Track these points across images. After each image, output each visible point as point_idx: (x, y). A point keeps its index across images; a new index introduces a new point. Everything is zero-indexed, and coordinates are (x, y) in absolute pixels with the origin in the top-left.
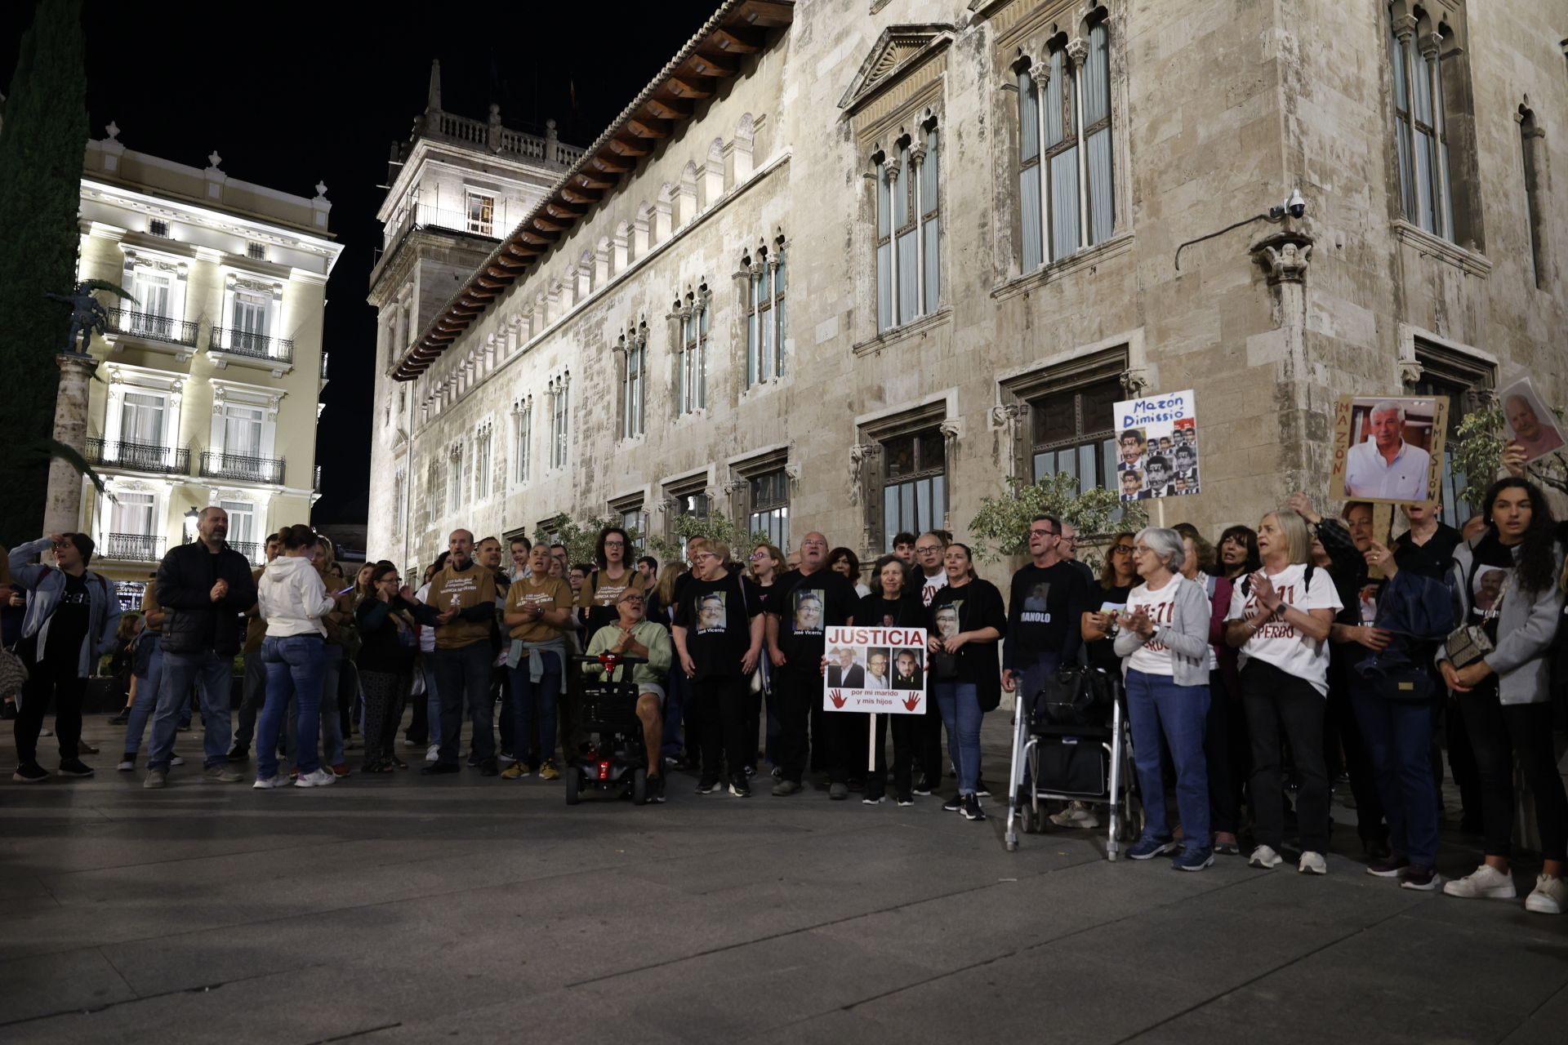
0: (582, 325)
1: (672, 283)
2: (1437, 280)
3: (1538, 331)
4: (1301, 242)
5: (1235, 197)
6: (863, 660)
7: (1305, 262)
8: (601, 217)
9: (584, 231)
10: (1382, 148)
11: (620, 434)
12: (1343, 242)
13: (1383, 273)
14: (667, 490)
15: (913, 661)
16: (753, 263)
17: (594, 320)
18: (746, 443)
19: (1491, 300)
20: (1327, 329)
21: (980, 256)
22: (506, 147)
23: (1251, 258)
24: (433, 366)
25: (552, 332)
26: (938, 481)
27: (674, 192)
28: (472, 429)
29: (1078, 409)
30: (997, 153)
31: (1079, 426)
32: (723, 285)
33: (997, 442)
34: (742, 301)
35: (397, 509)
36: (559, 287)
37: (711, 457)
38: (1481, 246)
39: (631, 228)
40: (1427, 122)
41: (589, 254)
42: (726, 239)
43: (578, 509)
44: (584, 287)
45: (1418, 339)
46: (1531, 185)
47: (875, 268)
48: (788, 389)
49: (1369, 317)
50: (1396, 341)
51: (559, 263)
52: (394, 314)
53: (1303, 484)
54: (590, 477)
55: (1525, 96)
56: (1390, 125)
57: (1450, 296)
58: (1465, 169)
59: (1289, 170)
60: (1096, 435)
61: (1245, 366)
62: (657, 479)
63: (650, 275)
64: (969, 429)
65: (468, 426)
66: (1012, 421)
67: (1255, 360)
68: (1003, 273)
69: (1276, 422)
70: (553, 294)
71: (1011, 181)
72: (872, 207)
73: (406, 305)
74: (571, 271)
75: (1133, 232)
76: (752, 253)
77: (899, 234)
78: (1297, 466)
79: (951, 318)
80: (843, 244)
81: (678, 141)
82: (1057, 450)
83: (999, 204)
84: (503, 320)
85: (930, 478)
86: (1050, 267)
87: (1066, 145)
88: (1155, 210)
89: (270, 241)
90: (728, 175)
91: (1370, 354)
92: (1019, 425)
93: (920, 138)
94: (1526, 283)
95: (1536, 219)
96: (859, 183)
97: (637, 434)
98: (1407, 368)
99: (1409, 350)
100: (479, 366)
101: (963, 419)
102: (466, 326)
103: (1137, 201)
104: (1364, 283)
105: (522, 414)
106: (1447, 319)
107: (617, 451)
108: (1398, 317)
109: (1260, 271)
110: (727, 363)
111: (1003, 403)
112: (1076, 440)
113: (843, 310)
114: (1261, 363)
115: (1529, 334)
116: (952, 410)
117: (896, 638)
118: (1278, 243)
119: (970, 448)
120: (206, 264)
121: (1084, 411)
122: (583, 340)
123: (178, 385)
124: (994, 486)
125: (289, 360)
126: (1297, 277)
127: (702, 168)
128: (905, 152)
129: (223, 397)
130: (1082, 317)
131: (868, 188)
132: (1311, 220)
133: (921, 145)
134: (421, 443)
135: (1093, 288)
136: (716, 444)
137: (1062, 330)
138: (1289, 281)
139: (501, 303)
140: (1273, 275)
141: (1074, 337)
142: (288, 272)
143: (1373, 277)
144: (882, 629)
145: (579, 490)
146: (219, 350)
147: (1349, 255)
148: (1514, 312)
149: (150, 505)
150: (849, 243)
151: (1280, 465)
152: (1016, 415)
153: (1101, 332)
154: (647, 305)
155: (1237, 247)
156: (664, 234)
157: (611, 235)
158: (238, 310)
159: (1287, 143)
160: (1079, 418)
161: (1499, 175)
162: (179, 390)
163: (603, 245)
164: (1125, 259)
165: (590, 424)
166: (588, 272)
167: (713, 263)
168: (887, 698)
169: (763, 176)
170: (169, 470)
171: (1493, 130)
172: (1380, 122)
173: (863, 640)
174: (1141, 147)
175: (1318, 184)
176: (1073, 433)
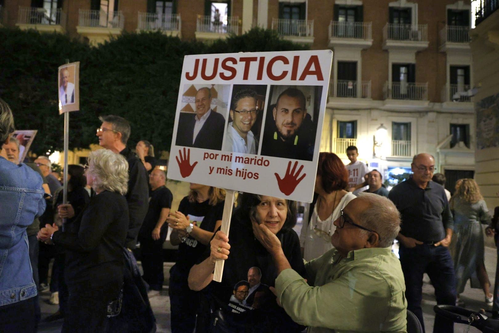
6: (224, 105)
15: (302, 108)
117: (278, 68)
144: (258, 55)
168: (252, 168)
173: (228, 74)
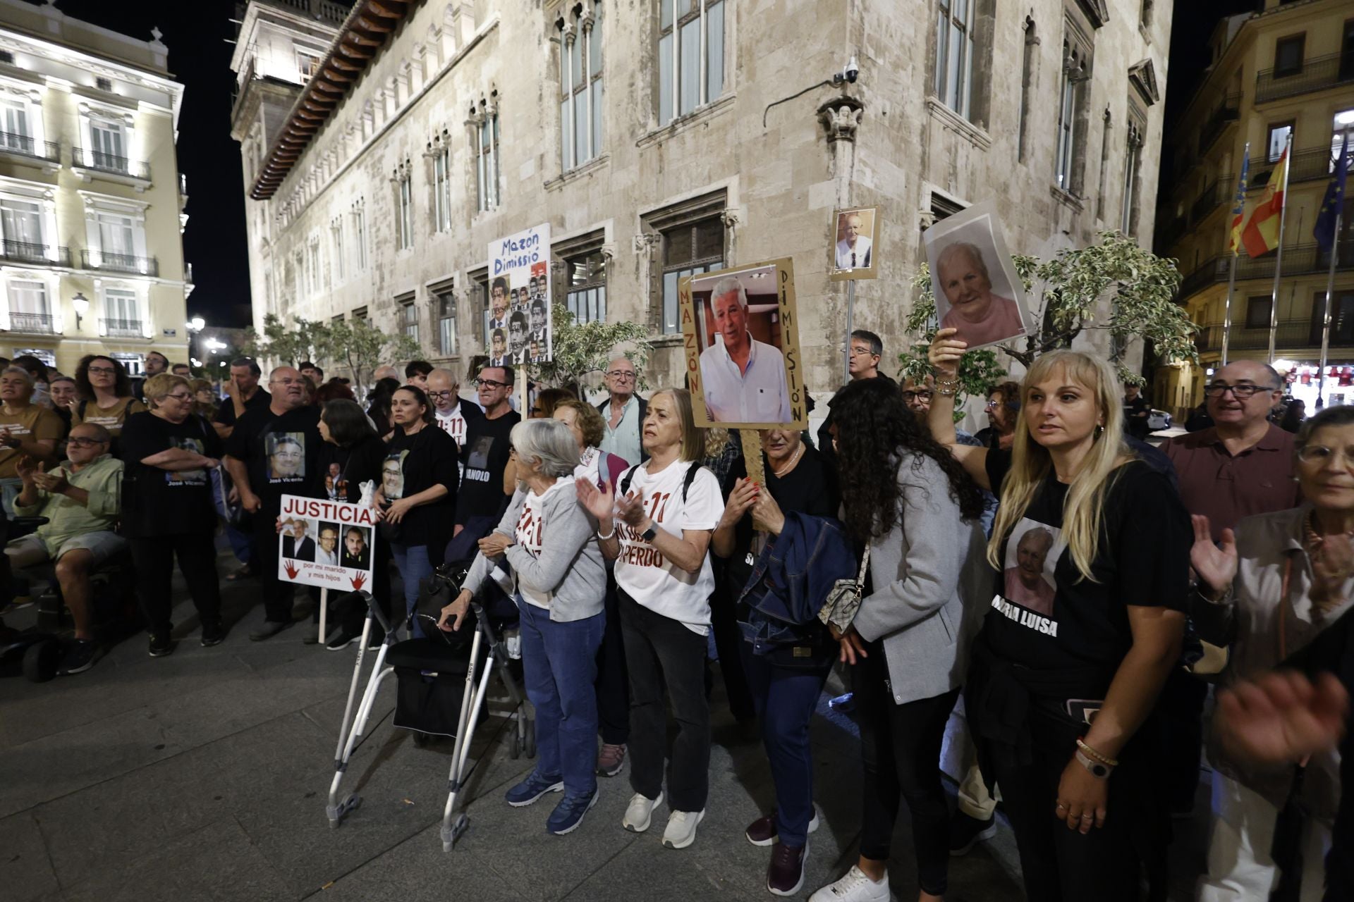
0: (369, 161)
1: (425, 129)
2: (953, 149)
3: (1015, 195)
4: (854, 105)
5: (809, 64)
7: (855, 123)
8: (376, 70)
9: (366, 83)
10: (926, 34)
11: (398, 247)
12: (888, 111)
13: (915, 139)
14: (431, 290)
16: (477, 112)
17: (377, 156)
18: (478, 257)
19: (988, 168)
20: (868, 182)
21: (629, 111)
22: (326, 15)
23: (817, 118)
24: (279, 189)
25: (350, 165)
26: (602, 290)
27: (422, 50)
28: (307, 239)
29: (694, 239)
30: (642, 21)
31: (694, 252)
32: (459, 131)
33: (638, 263)
34: (472, 144)
35: (268, 297)
36: (353, 128)
37: (457, 266)
38: (986, 126)
39: (395, 81)
40: (962, 20)
41: (369, 101)
42: (459, 92)
43: (376, 301)
44: (368, 129)
45: (934, 195)
46: (1026, 84)
47: (559, 119)
48: (503, 216)
49: (900, 174)
50: (919, 195)
51: (350, 110)
52: (251, 148)
53: (840, 304)
54: (382, 279)
55: (1032, 10)
56: (933, 15)
57: (960, 163)
58: (983, 62)
59: (851, 40)
60: (705, 260)
61: (807, 209)
62: (423, 282)
63: (410, 120)
64: (620, 252)
65: (304, 237)
66: (649, 247)
67: (813, 206)
68: (644, 126)
69: (825, 255)
70: (348, 134)
71: (652, 46)
72: (557, 67)
73: (258, 141)
74: (359, 116)
75: (735, 94)
76: (476, 104)
77: (575, 92)
78: (836, 291)
79: (609, 163)
80: (536, 98)
81: (423, 6)
82: (680, 270)
83: (643, 67)
84: (318, 155)
85: (597, 288)
86: (676, 122)
87: (693, 15)
88: (751, 75)
89: (114, 76)
90: (457, 36)
91: (899, 203)
92: (654, 250)
93: (589, 7)
94: (1012, 158)
95: (1025, 110)
96: (547, 45)
97: (409, 246)
98: (924, 216)
99: (927, 203)
100: (307, 189)
101: (616, 243)
102: (296, 158)
103: (740, 67)
104: (901, 145)
105: (337, 230)
106: (956, 180)
107: (398, 260)
108: (922, 176)
109: (823, 129)
110: (463, 195)
111: (643, 232)
112: (692, 263)
113: (537, 153)
114: (817, 207)
115: (1009, 197)
116: (609, 236)
118: (837, 105)
119: (621, 266)
120: (57, 92)
121: (699, 241)
122: (371, 172)
123: (48, 194)
124: (635, 297)
125: (148, 179)
126: (849, 136)
127: (440, 31)
128: (580, 20)
129: (93, 205)
130: (698, 165)
131: (553, 51)
132: (864, 88)
133: (590, 13)
134: (279, 248)
135: (706, 141)
136: (459, 257)
137: (683, 176)
138: (843, 139)
139: (317, 140)
140: (830, 133)
141: (691, 181)
142: (137, 105)
143: (907, 142)
145: (376, 287)
146: (82, 166)
147: (892, 122)
148: (1002, 180)
149: (42, 291)
150: (541, 96)
151: (825, 289)
152: (651, 242)
153: (710, 177)
154: (410, 145)
155: (807, 110)
156: (418, 87)
157: (383, 87)
158: (95, 133)
159: (852, 16)
160: (694, 246)
161: (1006, 70)
162: (51, 199)
163: (378, 96)
164: (728, 117)
165: (380, 239)
166: (370, 117)
167: (451, 112)
169: (480, 39)
170: (53, 263)
171: (1007, 33)
172: (927, 11)
174: (744, 17)
175: (873, 57)
176: (690, 258)
